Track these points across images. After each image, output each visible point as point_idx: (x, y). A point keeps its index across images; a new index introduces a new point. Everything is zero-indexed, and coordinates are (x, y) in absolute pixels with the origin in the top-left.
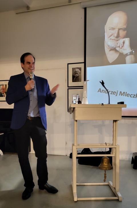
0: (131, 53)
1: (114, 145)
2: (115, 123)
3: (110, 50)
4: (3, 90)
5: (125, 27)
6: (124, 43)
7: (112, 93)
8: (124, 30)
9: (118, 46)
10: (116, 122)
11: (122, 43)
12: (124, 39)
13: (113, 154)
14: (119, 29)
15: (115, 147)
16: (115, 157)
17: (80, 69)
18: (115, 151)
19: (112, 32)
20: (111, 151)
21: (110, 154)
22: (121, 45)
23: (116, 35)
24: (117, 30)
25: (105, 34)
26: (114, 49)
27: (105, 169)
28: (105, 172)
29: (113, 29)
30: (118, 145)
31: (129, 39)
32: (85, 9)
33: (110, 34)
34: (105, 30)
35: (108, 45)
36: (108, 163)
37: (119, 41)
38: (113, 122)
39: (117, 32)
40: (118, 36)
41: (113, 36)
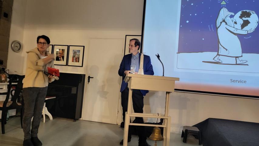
1: (166, 115)
2: (167, 95)
4: (60, 54)
10: (169, 94)
13: (164, 125)
15: (167, 118)
16: (166, 128)
18: (166, 122)
20: (162, 122)
21: (161, 124)
28: (156, 143)
30: (169, 116)
36: (159, 134)
38: (166, 94)
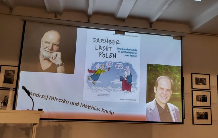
0: (62, 65)
2: (34, 126)
3: (44, 60)
5: (58, 43)
6: (56, 55)
7: (43, 97)
8: (57, 45)
9: (52, 57)
11: (55, 56)
12: (57, 53)
14: (53, 44)
17: (14, 72)
19: (47, 45)
22: (54, 57)
23: (50, 48)
24: (51, 45)
25: (41, 46)
26: (48, 59)
29: (49, 43)
31: (61, 53)
33: (45, 46)
34: (41, 42)
35: (42, 55)
37: (52, 54)
39: (51, 46)
40: (52, 49)
41: (47, 48)
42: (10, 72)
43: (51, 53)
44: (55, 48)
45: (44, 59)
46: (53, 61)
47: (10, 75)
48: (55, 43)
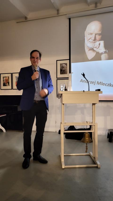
0: (105, 52)
1: (93, 123)
7: (91, 83)
9: (95, 47)
10: (95, 105)
11: (98, 45)
16: (94, 133)
18: (94, 128)
20: (91, 128)
23: (93, 39)
24: (94, 35)
25: (85, 38)
26: (92, 49)
27: (86, 142)
29: (91, 34)
32: (70, 19)
33: (89, 38)
38: (92, 105)
39: (94, 36)
42: (64, 65)
43: (95, 43)
44: (98, 37)
45: (89, 49)
46: (97, 50)
47: (64, 68)
48: (97, 33)
